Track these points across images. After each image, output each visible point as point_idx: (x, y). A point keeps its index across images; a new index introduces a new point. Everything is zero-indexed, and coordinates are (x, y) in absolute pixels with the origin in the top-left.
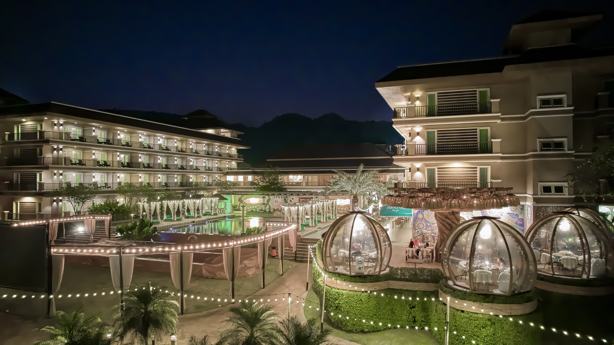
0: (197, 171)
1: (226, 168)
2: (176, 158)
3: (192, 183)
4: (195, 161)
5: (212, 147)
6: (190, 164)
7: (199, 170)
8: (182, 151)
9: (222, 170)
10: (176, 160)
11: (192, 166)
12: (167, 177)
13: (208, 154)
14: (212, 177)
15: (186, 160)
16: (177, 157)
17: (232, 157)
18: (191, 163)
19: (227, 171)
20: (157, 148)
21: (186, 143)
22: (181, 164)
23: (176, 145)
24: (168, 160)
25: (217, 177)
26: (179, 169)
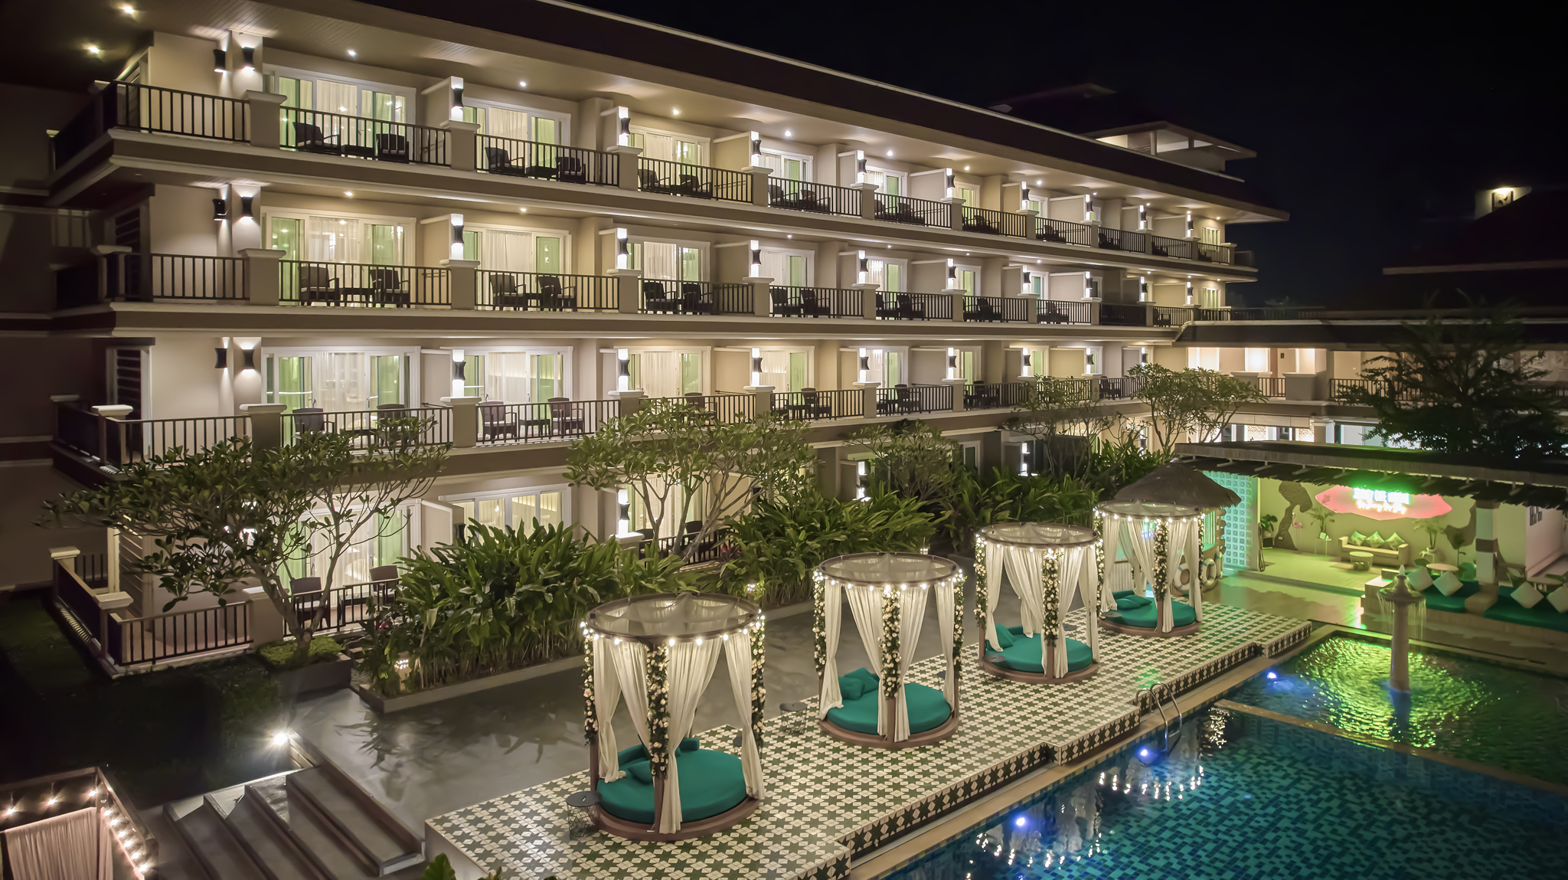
0: (1053, 325)
1: (1185, 310)
2: (950, 263)
3: (1028, 385)
4: (1045, 276)
5: (1123, 213)
6: (1019, 290)
7: (1066, 319)
8: (982, 226)
9: (1166, 317)
10: (952, 273)
11: (1028, 301)
12: (913, 357)
13: (1105, 243)
14: (1123, 351)
15: (1004, 274)
16: (958, 257)
17: (1209, 260)
18: (1027, 289)
19: (1190, 323)
20: (850, 211)
21: (1003, 191)
22: (978, 294)
23: (950, 193)
24: (913, 273)
25: (1143, 351)
26: (967, 316)
